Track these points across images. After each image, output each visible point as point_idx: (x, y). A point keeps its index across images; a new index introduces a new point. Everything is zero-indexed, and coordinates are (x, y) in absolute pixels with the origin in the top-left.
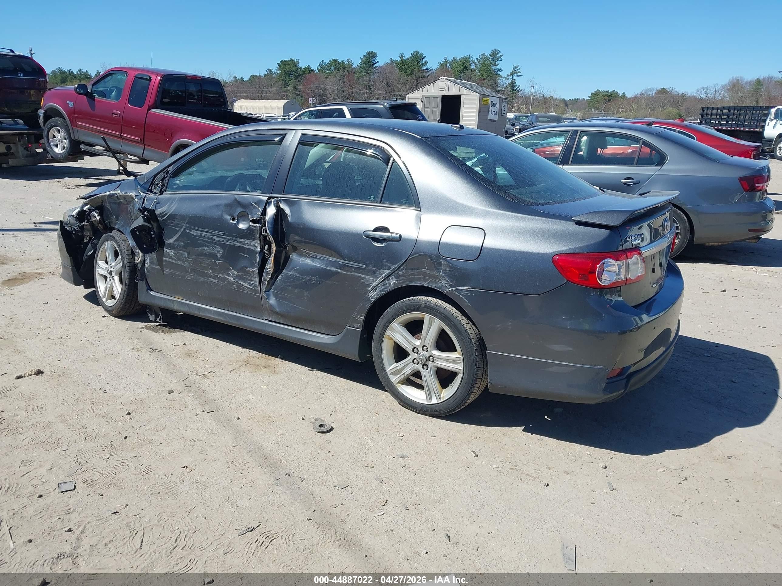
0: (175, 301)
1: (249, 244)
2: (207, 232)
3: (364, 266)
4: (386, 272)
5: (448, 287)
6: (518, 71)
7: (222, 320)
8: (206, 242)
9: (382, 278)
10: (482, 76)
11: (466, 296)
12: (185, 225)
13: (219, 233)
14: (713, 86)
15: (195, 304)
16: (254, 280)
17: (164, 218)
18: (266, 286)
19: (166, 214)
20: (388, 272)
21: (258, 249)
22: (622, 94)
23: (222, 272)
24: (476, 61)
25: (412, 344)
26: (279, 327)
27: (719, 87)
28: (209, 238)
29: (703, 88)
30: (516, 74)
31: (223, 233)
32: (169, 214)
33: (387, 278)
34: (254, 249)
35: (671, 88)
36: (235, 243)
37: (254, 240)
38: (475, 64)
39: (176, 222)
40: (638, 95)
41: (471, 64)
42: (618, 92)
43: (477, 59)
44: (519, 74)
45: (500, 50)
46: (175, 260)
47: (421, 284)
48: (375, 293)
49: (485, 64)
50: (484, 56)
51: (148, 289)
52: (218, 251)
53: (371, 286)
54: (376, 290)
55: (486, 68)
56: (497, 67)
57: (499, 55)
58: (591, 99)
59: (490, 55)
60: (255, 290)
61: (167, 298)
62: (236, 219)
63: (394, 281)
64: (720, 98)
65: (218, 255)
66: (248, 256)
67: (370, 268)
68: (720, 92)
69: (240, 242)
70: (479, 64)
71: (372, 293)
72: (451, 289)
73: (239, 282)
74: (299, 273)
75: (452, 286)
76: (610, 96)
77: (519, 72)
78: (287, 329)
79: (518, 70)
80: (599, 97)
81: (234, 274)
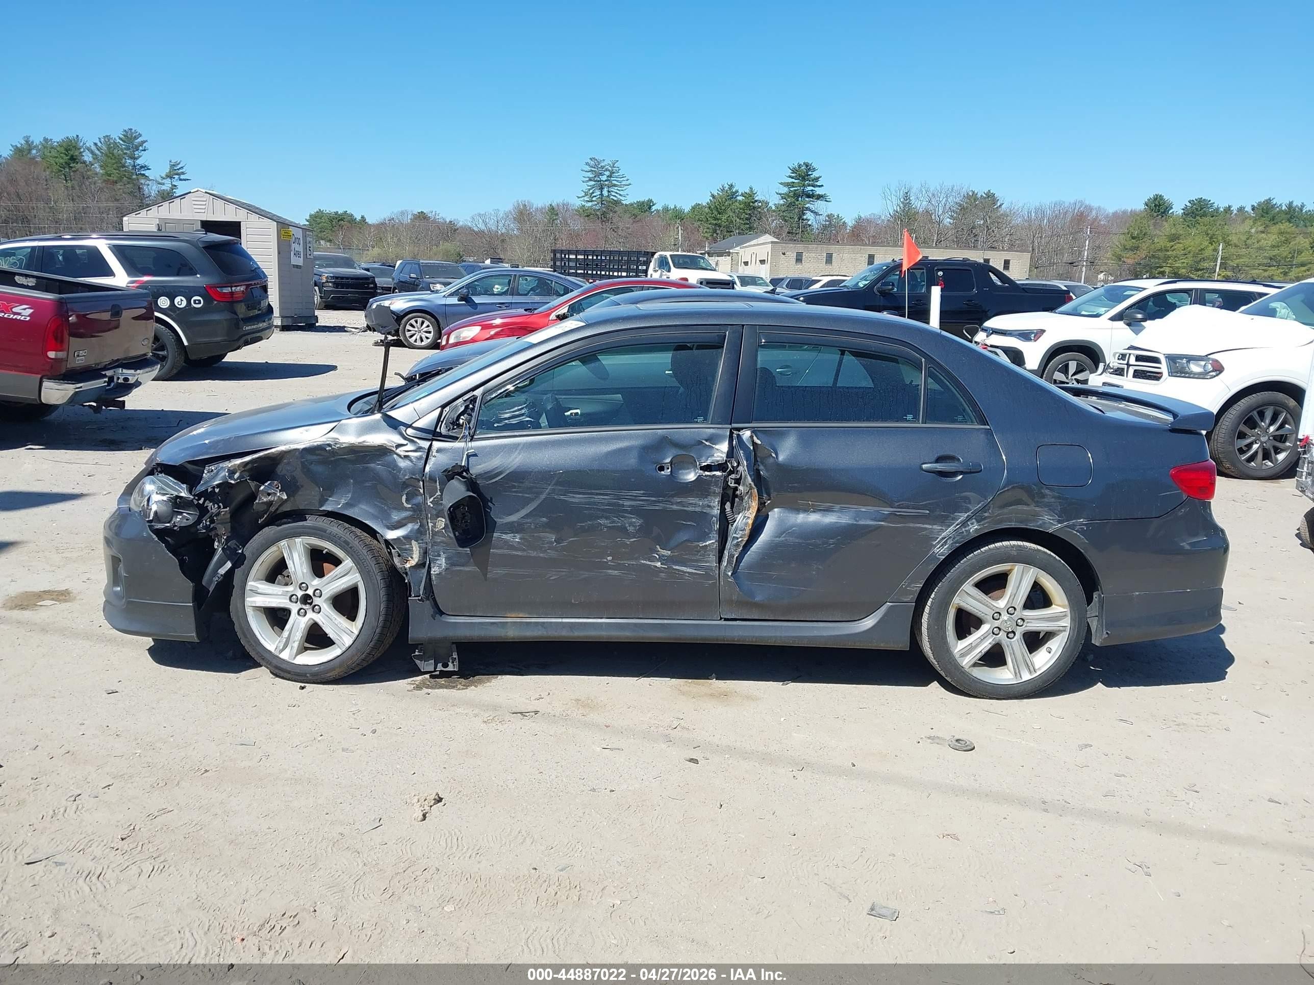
0: (509, 624)
1: (695, 505)
2: (607, 495)
3: (928, 512)
4: (963, 516)
5: (1055, 523)
6: (181, 171)
7: (627, 637)
8: (603, 510)
9: (957, 525)
10: (110, 176)
11: (1082, 532)
12: (550, 487)
13: (635, 493)
14: (493, 213)
15: (560, 620)
16: (705, 560)
17: (494, 480)
18: (733, 565)
19: (500, 473)
20: (966, 515)
21: (716, 511)
22: (360, 218)
23: (636, 555)
24: (93, 148)
25: (994, 608)
26: (753, 626)
27: (501, 214)
28: (609, 504)
29: (479, 215)
30: (176, 177)
31: (642, 492)
32: (508, 472)
33: (964, 524)
34: (705, 511)
35: (434, 213)
36: (668, 506)
37: (706, 498)
38: (92, 152)
39: (527, 484)
40: (385, 219)
41: (84, 151)
42: (352, 215)
43: (96, 144)
44: (182, 177)
45: (139, 131)
46: (524, 550)
47: (1012, 525)
48: (945, 547)
49: (113, 154)
50: (109, 140)
51: (435, 613)
52: (631, 524)
53: (938, 538)
54: (946, 542)
55: (116, 163)
56: (138, 162)
57: (140, 140)
58: (310, 225)
59: (120, 139)
60: (707, 576)
61: (487, 621)
62: (668, 468)
63: (976, 527)
64: (504, 231)
65: (631, 529)
66: (693, 524)
67: (937, 513)
68: (503, 222)
69: (678, 503)
70: (99, 154)
71: (939, 547)
72: (1060, 525)
73: (674, 567)
74: (797, 537)
75: (1059, 522)
76: (342, 220)
77: (183, 173)
78: (769, 626)
79: (180, 169)
80: (324, 221)
81: (663, 556)
